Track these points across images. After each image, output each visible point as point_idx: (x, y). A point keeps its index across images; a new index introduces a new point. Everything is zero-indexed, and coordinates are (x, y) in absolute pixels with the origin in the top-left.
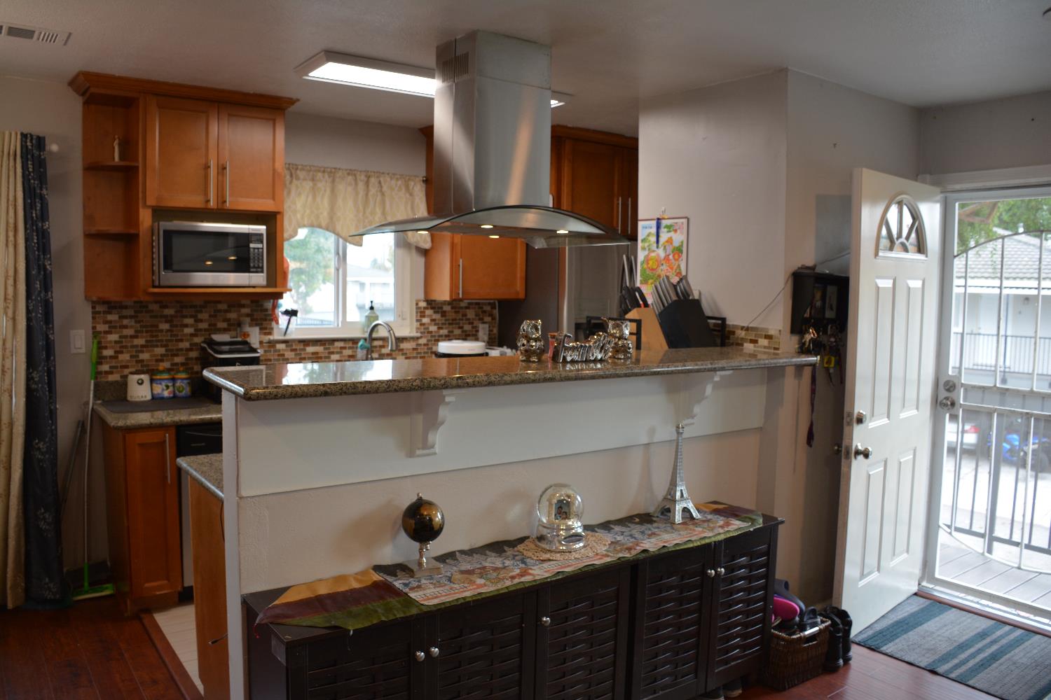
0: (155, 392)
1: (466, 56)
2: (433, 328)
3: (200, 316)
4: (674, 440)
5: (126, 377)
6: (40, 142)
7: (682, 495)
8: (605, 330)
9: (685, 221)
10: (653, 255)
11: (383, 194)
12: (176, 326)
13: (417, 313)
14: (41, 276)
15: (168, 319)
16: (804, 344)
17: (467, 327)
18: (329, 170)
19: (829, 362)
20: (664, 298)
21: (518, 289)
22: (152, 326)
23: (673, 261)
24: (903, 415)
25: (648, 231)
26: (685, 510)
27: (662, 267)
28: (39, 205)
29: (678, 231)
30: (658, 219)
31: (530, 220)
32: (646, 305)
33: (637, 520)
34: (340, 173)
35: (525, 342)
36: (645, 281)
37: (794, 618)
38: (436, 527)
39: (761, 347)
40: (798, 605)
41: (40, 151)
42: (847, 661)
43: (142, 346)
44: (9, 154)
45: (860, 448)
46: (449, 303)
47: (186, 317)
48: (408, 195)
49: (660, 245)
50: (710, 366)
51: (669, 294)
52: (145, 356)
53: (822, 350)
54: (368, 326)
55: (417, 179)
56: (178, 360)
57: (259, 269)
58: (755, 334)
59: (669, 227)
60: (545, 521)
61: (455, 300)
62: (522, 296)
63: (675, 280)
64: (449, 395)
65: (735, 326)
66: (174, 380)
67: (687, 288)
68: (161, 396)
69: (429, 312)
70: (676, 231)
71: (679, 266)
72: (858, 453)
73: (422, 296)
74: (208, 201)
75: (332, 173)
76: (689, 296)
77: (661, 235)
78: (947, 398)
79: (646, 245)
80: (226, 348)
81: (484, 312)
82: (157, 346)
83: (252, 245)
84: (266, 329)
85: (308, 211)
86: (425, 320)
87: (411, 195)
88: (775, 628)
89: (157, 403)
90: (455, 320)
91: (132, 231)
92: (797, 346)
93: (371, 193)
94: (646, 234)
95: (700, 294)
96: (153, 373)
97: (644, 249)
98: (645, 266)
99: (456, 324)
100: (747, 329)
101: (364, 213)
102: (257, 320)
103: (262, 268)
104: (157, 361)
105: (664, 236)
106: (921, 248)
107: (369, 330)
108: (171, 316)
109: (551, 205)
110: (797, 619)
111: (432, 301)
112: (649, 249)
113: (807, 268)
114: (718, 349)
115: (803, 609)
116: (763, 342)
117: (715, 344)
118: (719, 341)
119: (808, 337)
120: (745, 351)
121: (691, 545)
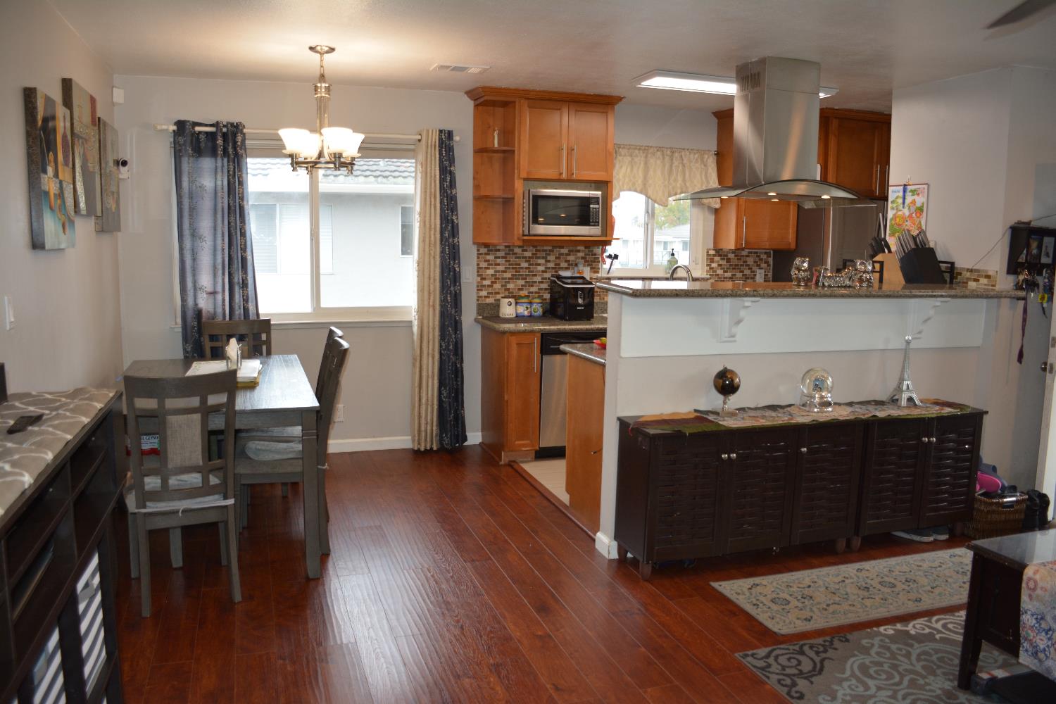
0: (519, 312)
1: (759, 74)
2: (720, 272)
3: (549, 258)
4: (902, 350)
5: (499, 300)
6: (450, 135)
7: (908, 388)
8: (854, 265)
9: (926, 187)
10: (900, 213)
11: (684, 166)
12: (532, 265)
13: (707, 259)
14: (449, 228)
15: (527, 260)
16: (1018, 283)
17: (747, 272)
18: (643, 148)
19: (1043, 298)
20: (905, 246)
21: (790, 241)
22: (516, 264)
23: (915, 218)
25: (896, 194)
26: (910, 399)
27: (906, 223)
28: (448, 179)
29: (921, 195)
30: (905, 185)
31: (801, 189)
32: (890, 251)
33: (873, 403)
34: (651, 151)
35: (797, 272)
36: (892, 235)
37: (997, 490)
38: (736, 385)
39: (982, 284)
40: (1003, 483)
41: (450, 141)
43: (509, 279)
44: (431, 145)
46: (733, 252)
47: (539, 258)
48: (703, 166)
49: (906, 205)
50: (931, 293)
51: (909, 243)
52: (510, 286)
53: (1036, 288)
54: (670, 269)
55: (711, 153)
56: (532, 289)
57: (596, 223)
58: (977, 274)
59: (913, 192)
60: (805, 391)
61: (738, 249)
62: (793, 246)
63: (915, 233)
64: (747, 301)
65: (961, 268)
66: (531, 303)
67: (925, 239)
68: (522, 314)
69: (717, 259)
70: (918, 194)
71: (920, 222)
73: (711, 246)
74: (561, 174)
75: (645, 149)
76: (925, 245)
77: (907, 197)
79: (895, 205)
80: (569, 281)
81: (762, 260)
82: (519, 279)
83: (591, 206)
84: (594, 268)
85: (627, 180)
86: (714, 265)
87: (705, 166)
88: (979, 495)
89: (519, 318)
90: (737, 265)
91: (510, 196)
92: (1012, 284)
93: (674, 165)
94: (895, 196)
96: (517, 299)
97: (893, 208)
98: (893, 222)
99: (738, 269)
100: (971, 271)
101: (669, 180)
102: (588, 261)
103: (598, 222)
104: (519, 289)
105: (909, 199)
107: (671, 272)
108: (530, 257)
109: (818, 178)
110: (999, 491)
111: (720, 250)
112: (897, 208)
113: (1024, 223)
114: (948, 286)
115: (1006, 485)
116: (983, 281)
117: (945, 282)
118: (948, 280)
119: (1021, 277)
120: (969, 288)
121: (909, 417)
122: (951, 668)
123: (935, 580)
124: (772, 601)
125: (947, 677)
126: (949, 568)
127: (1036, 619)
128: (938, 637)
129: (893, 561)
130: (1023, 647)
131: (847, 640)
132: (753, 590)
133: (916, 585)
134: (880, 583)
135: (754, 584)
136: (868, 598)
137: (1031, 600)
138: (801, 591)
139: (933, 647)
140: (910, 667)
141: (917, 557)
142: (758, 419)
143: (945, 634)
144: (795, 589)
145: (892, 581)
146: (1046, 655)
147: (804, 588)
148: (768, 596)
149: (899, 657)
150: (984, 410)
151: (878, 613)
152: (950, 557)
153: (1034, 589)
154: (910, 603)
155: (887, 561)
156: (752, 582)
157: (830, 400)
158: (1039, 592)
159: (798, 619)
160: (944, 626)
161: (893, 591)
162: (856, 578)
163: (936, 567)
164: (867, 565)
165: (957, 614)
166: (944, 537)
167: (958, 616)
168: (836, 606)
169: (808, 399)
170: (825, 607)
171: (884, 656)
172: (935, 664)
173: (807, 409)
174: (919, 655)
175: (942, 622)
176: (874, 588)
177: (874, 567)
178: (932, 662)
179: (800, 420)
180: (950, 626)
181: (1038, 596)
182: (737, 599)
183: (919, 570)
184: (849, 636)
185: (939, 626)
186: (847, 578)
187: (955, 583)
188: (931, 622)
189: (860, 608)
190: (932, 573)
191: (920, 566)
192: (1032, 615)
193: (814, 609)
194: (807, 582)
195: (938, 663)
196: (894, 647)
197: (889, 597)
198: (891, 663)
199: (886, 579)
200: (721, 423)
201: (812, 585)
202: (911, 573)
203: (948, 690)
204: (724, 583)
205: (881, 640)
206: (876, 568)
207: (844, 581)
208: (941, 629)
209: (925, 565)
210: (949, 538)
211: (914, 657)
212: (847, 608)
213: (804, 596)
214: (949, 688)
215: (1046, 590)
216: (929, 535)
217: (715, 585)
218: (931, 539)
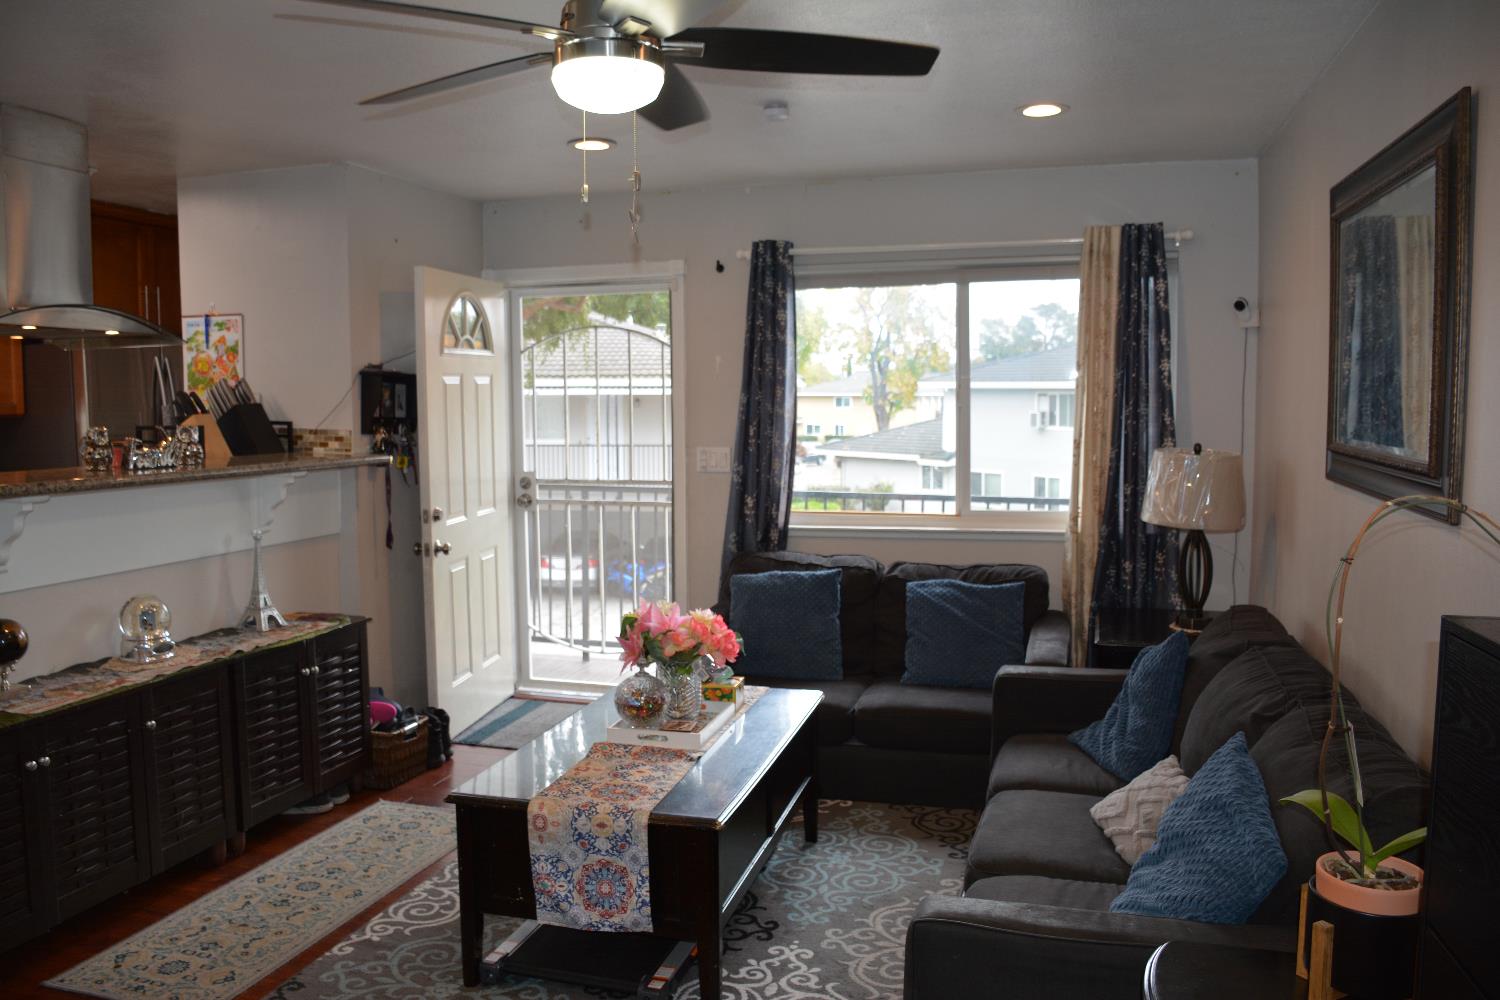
4: (251, 550)
7: (266, 604)
8: (173, 434)
9: (239, 318)
10: (203, 356)
16: (376, 443)
19: (402, 462)
20: (222, 404)
21: (16, 403)
23: (228, 363)
24: (481, 513)
25: (192, 330)
26: (271, 618)
27: (214, 370)
29: (232, 329)
30: (207, 316)
32: (204, 411)
33: (221, 634)
36: (196, 385)
37: (392, 719)
39: (331, 450)
40: (396, 706)
42: (449, 756)
45: (439, 544)
49: (210, 344)
50: (284, 467)
51: (227, 396)
53: (394, 450)
58: (324, 436)
59: (220, 325)
60: (129, 634)
63: (232, 383)
65: (301, 430)
67: (247, 392)
70: (228, 329)
71: (235, 368)
72: (437, 550)
76: (249, 400)
77: (211, 333)
78: (524, 496)
79: (193, 345)
88: (375, 730)
92: (369, 446)
94: (193, 332)
95: (261, 397)
97: (190, 349)
98: (193, 369)
100: (315, 432)
105: (215, 335)
106: (486, 344)
110: (395, 720)
112: (198, 347)
113: (374, 367)
114: (286, 455)
115: (401, 709)
116: (334, 445)
117: (283, 451)
118: (286, 447)
119: (379, 437)
120: (315, 455)
121: (283, 644)
122: (445, 965)
123: (363, 859)
124: (160, 972)
125: (446, 979)
126: (371, 837)
127: (552, 863)
128: (407, 932)
129: (297, 852)
130: (540, 903)
131: (301, 985)
132: (123, 969)
133: (344, 874)
134: (298, 887)
135: (117, 957)
136: (294, 915)
137: (542, 842)
138: (195, 940)
139: (410, 948)
140: (400, 986)
141: (325, 835)
142: (69, 692)
143: (413, 925)
144: (186, 940)
145: (313, 879)
146: (569, 902)
147: (197, 934)
148: (151, 967)
149: (378, 979)
150: (367, 617)
151: (317, 930)
152: (364, 822)
153: (544, 828)
154: (351, 900)
155: (291, 855)
156: (114, 956)
157: (168, 640)
158: (550, 829)
159: (214, 983)
160: (407, 915)
161: (320, 893)
162: (262, 894)
163: (355, 842)
164: (267, 868)
165: (413, 894)
166: (345, 798)
167: (416, 896)
168: (257, 943)
169: (136, 644)
170: (243, 950)
171: (359, 986)
172: (425, 969)
173: (135, 660)
174: (400, 966)
175: (402, 911)
176: (294, 898)
177: (277, 868)
178: (420, 968)
179: (136, 679)
180: (413, 912)
181: (550, 834)
182: (104, 991)
183: (336, 853)
184: (300, 979)
185: (400, 917)
186: (251, 897)
187: (388, 854)
188: (389, 917)
189: (291, 934)
190: (355, 851)
191: (336, 847)
192: (547, 860)
193: (230, 959)
194: (197, 923)
195: (427, 966)
196: (364, 968)
197: (320, 903)
198: (374, 992)
199: (303, 879)
200: (10, 711)
201: (206, 924)
202: (330, 860)
203: (456, 995)
204: (66, 975)
205: (343, 967)
206: (282, 869)
207: (248, 903)
208: (405, 920)
209: (341, 843)
210: (351, 797)
211: (395, 971)
212: (275, 938)
213: (205, 946)
214: (457, 992)
215: (559, 824)
216: (327, 802)
217: (53, 983)
218: (331, 805)
